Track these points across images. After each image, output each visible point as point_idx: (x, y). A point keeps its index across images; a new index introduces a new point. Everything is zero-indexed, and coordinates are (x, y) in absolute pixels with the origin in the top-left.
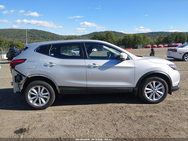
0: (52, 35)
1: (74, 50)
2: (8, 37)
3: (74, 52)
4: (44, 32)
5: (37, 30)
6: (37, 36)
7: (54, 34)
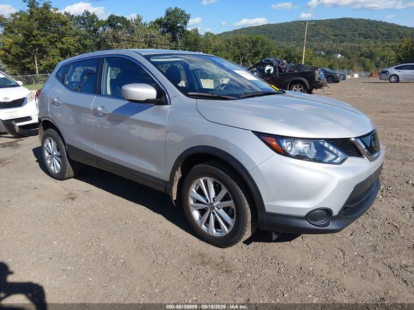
0: (386, 30)
1: (397, 68)
2: (289, 40)
3: (396, 72)
4: (370, 22)
5: (351, 20)
6: (349, 34)
7: (393, 25)
